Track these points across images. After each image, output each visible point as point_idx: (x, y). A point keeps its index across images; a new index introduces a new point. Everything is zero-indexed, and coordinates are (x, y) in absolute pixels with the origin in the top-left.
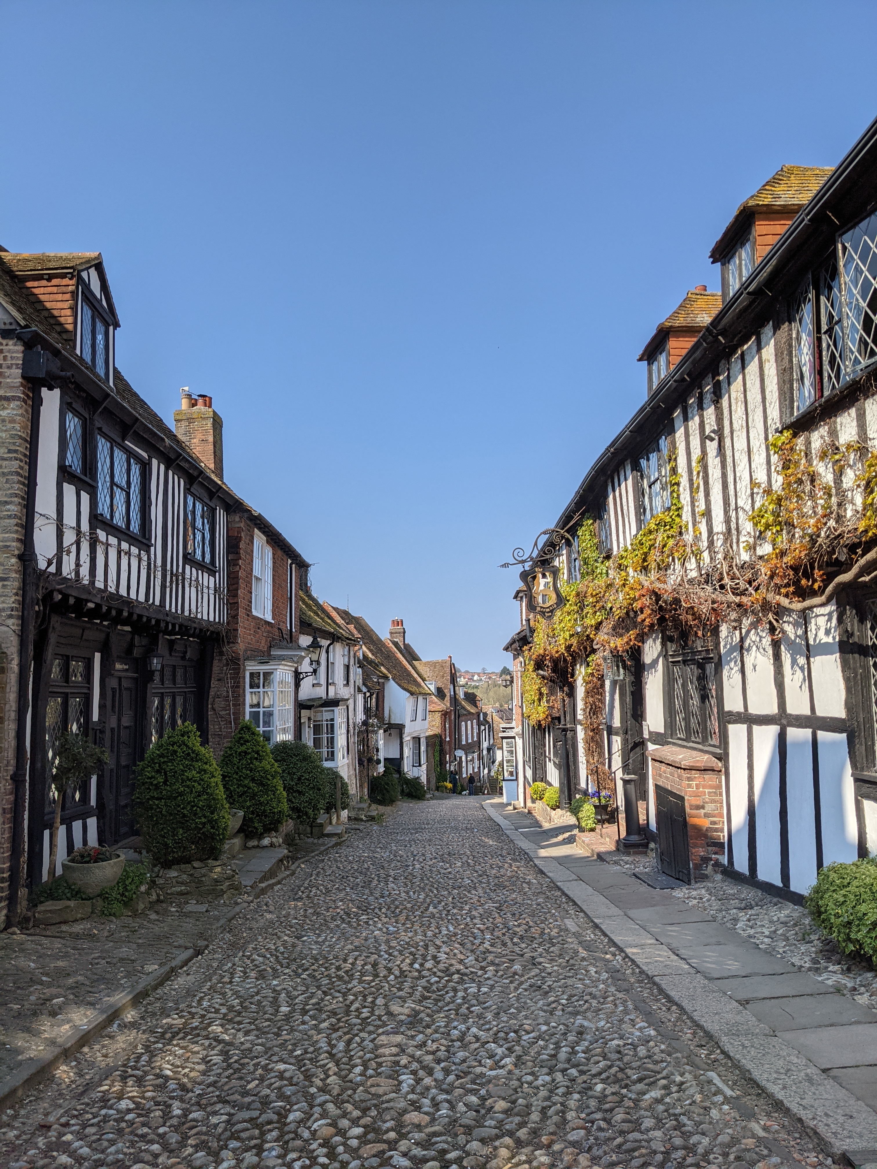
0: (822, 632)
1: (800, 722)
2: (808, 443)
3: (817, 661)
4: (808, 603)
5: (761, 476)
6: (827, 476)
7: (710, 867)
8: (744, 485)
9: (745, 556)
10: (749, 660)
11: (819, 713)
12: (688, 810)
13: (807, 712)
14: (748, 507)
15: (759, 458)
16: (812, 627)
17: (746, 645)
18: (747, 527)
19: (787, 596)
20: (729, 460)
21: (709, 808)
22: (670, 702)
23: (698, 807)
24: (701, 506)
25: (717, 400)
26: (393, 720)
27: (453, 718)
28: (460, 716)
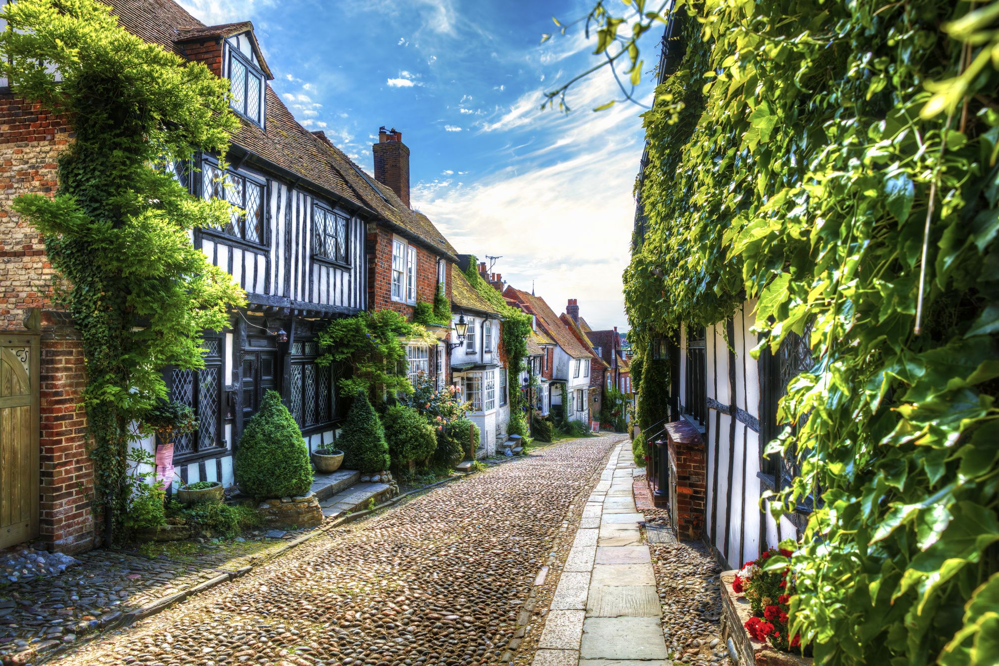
1: (740, 416)
7: (691, 530)
21: (694, 479)
23: (685, 478)
26: (559, 377)
27: (613, 375)
28: (620, 374)
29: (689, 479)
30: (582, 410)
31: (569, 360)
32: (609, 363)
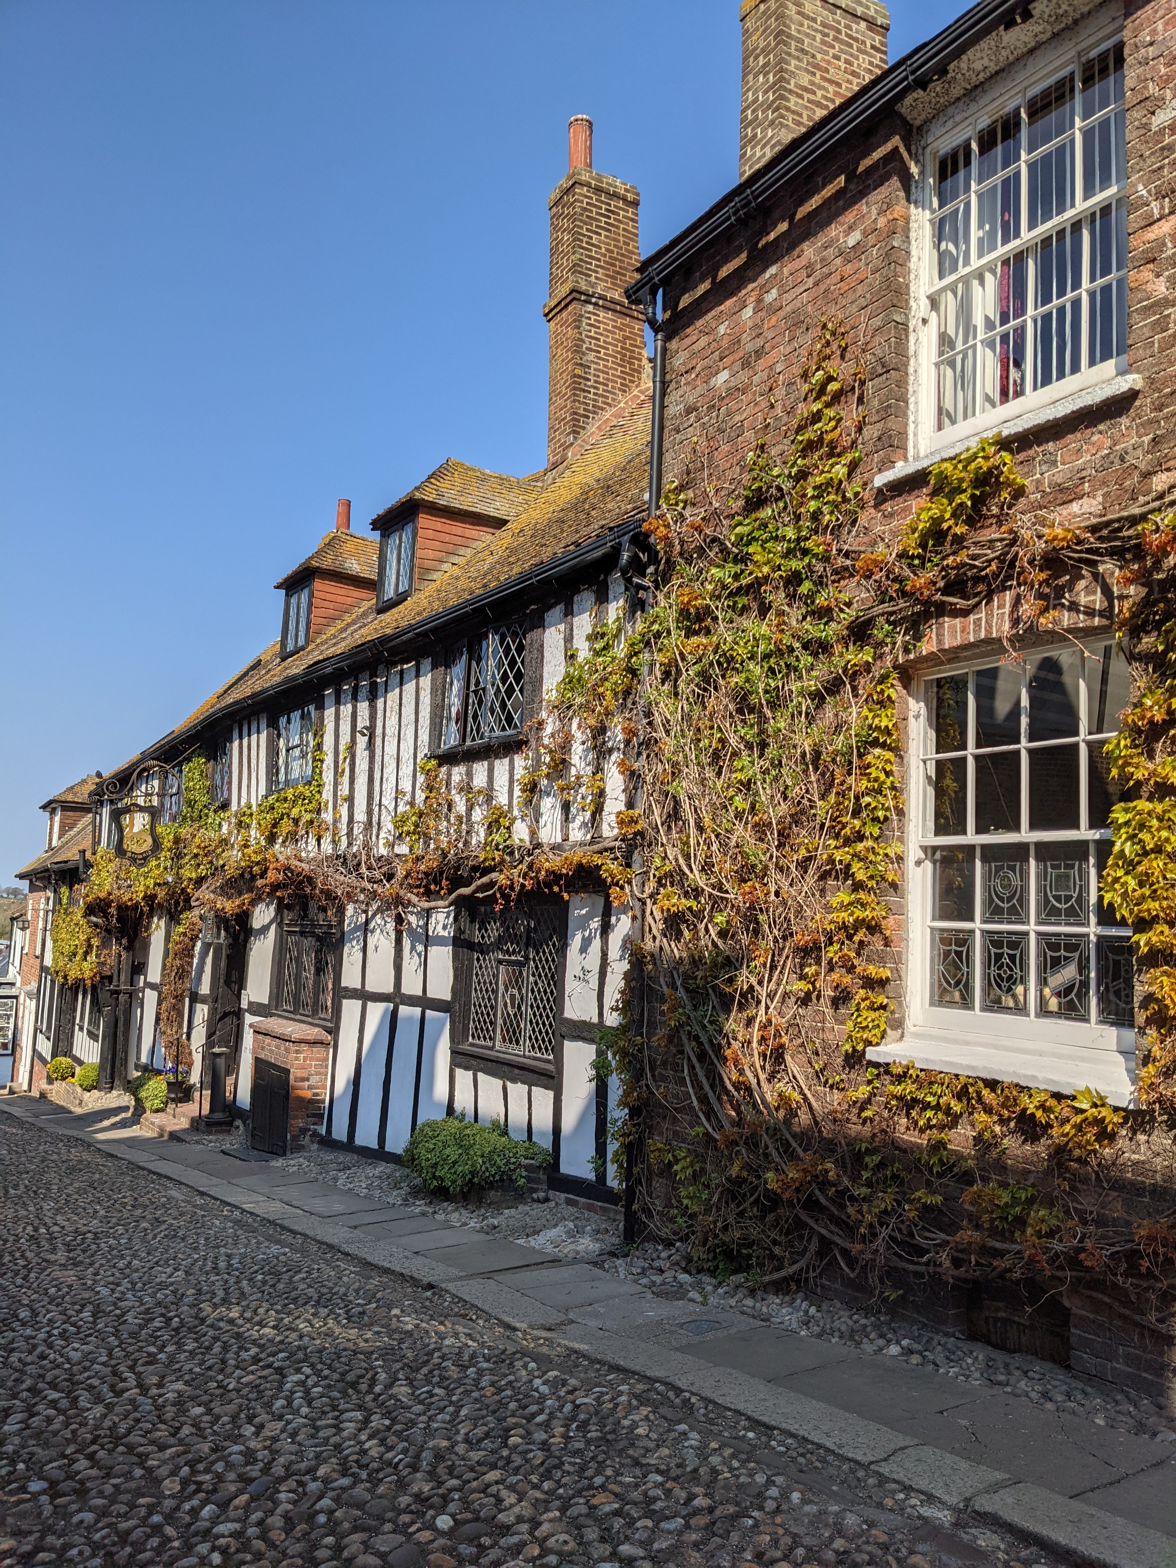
0: (439, 928)
1: (412, 1001)
2: (449, 775)
3: (433, 950)
4: (432, 904)
5: (406, 785)
6: (461, 807)
7: (307, 1138)
8: (389, 787)
9: (383, 851)
10: (372, 941)
11: (430, 995)
12: (292, 1082)
13: (420, 993)
14: (391, 807)
15: (407, 769)
16: (433, 920)
17: (372, 925)
18: (388, 825)
19: (417, 895)
20: (378, 759)
21: (314, 1080)
22: (279, 972)
23: (303, 1079)
24: (344, 790)
25: (372, 698)
29: (308, 1080)
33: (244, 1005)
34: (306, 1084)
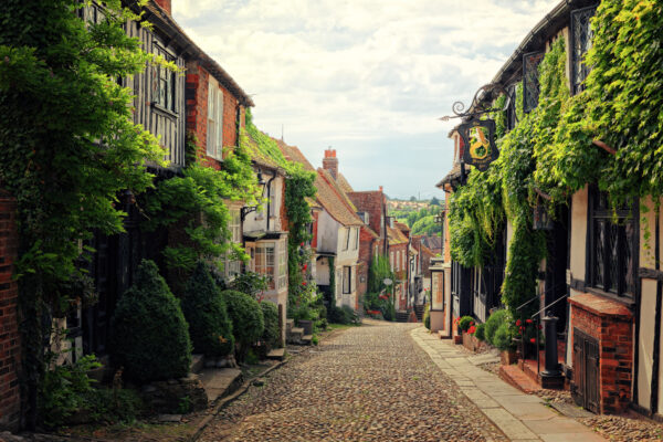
12: (601, 351)
21: (620, 351)
23: (610, 350)
26: (325, 249)
27: (382, 247)
28: (388, 246)
29: (614, 350)
30: (350, 293)
31: (337, 228)
32: (378, 232)
33: (568, 282)
34: (614, 354)
